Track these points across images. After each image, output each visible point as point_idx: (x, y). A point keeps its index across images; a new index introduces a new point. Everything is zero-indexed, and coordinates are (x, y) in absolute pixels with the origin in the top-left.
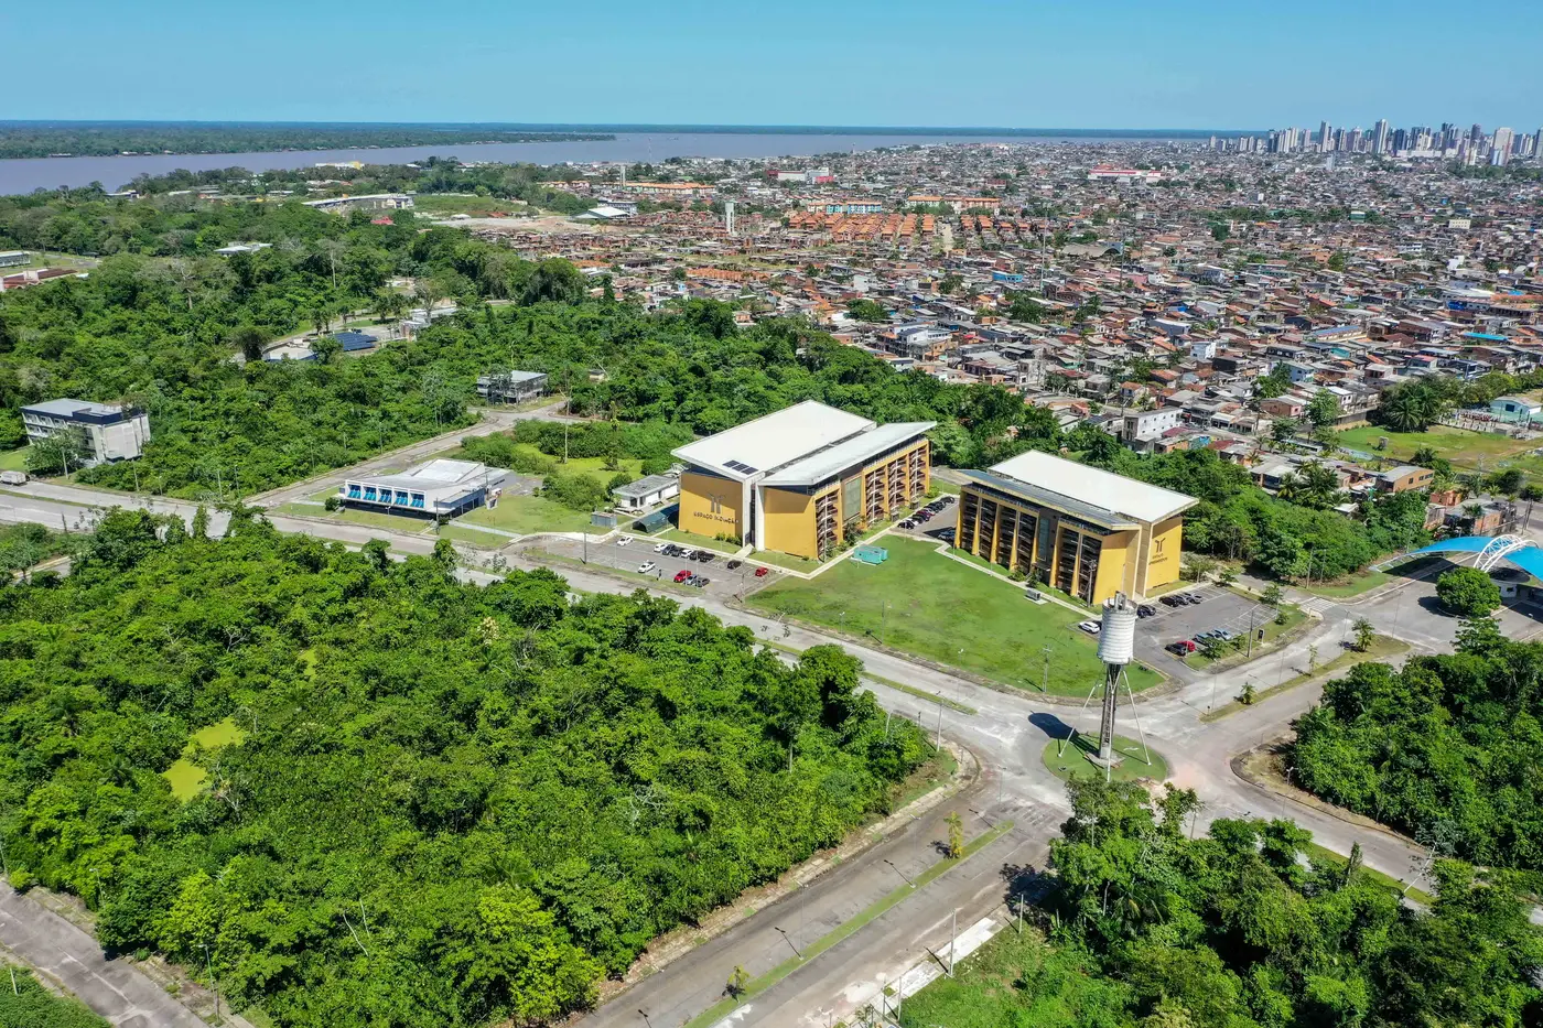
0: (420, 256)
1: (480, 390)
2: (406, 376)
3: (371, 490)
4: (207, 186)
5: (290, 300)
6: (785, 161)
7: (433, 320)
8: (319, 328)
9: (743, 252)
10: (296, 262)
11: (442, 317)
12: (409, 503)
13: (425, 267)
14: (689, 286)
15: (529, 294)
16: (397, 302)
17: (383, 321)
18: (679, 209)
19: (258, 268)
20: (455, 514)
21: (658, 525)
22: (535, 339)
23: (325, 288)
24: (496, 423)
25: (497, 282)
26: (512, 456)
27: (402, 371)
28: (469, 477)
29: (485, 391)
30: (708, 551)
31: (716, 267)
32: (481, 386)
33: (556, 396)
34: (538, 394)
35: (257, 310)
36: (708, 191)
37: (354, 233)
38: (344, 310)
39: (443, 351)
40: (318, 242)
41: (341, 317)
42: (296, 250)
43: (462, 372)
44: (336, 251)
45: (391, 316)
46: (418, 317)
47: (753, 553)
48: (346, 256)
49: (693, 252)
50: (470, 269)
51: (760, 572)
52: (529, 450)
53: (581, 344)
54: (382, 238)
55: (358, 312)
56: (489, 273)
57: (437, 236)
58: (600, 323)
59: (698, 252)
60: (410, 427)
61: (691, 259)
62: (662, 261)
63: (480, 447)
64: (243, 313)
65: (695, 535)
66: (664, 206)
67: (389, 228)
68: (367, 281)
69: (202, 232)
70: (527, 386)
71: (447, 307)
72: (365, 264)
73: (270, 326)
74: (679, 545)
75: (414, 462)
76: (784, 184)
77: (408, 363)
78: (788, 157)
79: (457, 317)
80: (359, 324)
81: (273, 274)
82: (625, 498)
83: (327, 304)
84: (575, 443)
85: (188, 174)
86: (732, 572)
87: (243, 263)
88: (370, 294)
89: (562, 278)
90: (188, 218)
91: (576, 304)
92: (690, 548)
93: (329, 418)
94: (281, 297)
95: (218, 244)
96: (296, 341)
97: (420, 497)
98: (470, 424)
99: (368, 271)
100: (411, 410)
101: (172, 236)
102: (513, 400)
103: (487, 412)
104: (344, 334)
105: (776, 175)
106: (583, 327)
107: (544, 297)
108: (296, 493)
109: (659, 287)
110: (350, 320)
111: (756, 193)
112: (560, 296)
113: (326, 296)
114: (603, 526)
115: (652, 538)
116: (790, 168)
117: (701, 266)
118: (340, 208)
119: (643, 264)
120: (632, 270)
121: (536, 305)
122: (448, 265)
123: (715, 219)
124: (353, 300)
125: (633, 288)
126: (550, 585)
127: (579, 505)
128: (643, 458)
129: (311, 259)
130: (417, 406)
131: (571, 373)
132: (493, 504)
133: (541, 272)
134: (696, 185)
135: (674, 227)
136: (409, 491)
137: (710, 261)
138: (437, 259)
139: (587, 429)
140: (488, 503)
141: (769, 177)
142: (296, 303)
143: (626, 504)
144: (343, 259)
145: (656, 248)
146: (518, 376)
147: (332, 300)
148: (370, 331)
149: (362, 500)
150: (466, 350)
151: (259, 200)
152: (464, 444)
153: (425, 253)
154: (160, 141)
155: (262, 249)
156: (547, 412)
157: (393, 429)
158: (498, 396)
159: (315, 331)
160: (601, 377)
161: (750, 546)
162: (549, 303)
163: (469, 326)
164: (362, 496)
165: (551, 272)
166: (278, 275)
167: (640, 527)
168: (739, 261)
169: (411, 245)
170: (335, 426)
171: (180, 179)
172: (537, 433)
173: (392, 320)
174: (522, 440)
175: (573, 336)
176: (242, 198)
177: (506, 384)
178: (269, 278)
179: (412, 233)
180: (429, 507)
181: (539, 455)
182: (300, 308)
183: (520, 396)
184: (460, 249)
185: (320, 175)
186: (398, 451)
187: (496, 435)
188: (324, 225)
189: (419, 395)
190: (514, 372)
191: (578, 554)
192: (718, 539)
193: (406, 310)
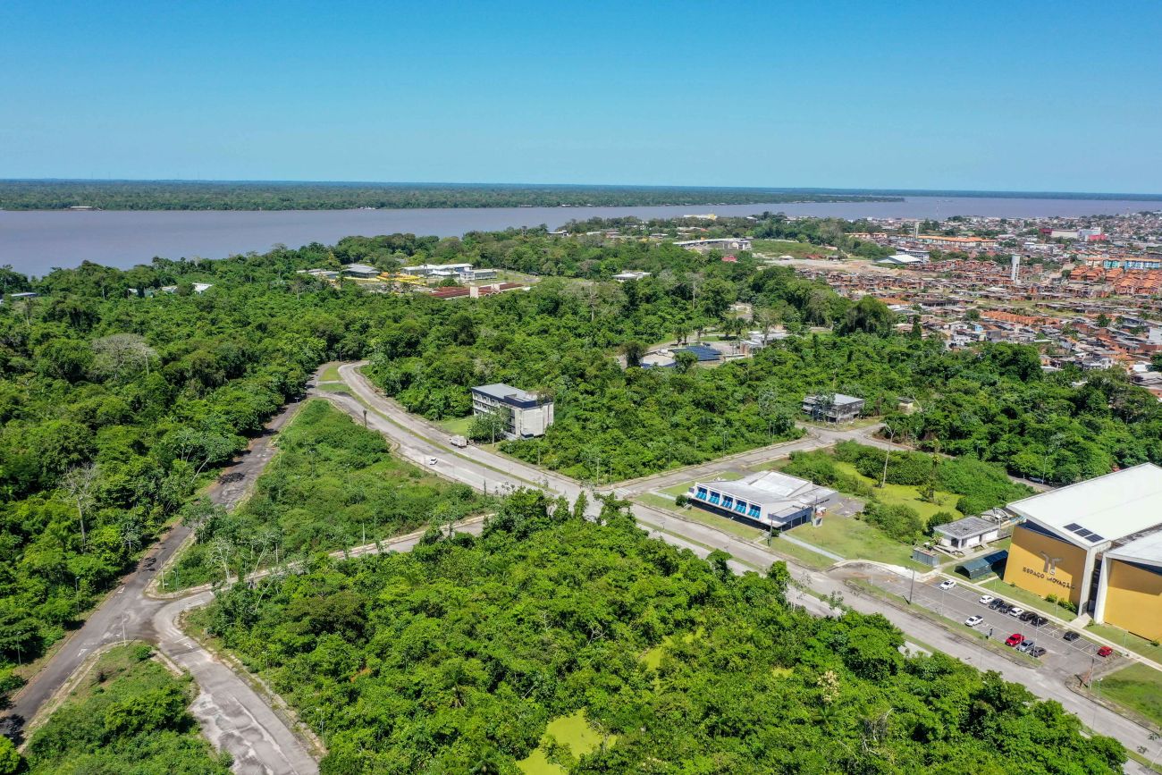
0: (757, 288)
1: (805, 407)
2: (744, 389)
3: (715, 495)
4: (611, 229)
5: (661, 317)
6: (1055, 221)
7: (769, 343)
8: (680, 340)
9: (1029, 298)
10: (668, 288)
11: (775, 341)
12: (747, 512)
13: (760, 296)
14: (985, 327)
15: (846, 324)
16: (740, 324)
17: (727, 338)
18: (966, 259)
19: (642, 291)
20: (785, 528)
21: (982, 573)
22: (853, 366)
23: (686, 309)
24: (818, 440)
25: (817, 312)
26: (836, 475)
27: (742, 383)
28: (799, 492)
29: (809, 408)
30: (1042, 614)
31: (1005, 310)
32: (807, 404)
33: (869, 418)
34: (855, 416)
35: (637, 323)
36: (990, 244)
37: (709, 268)
38: (699, 328)
39: (775, 369)
40: (686, 274)
41: (696, 332)
42: (669, 279)
43: (790, 390)
44: (697, 281)
45: (733, 334)
46: (756, 338)
47: (1091, 625)
48: (704, 286)
49: (981, 296)
50: (797, 301)
51: (1104, 652)
52: (848, 470)
53: (894, 375)
54: (730, 272)
55: (709, 329)
56: (812, 305)
57: (772, 273)
58: (908, 356)
59: (987, 297)
60: (747, 435)
61: (981, 302)
62: (955, 303)
63: (808, 464)
64: (627, 325)
65: (1022, 590)
66: (952, 255)
67: (736, 265)
68: (718, 305)
69: (606, 262)
70: (846, 408)
71: (779, 332)
72: (718, 293)
73: (645, 337)
74: (1008, 600)
75: (750, 470)
76: (1059, 240)
77: (748, 378)
78: (1057, 218)
79: (789, 342)
80: (709, 339)
81: (651, 296)
82: (946, 537)
83: (687, 322)
84: (893, 470)
85: (601, 220)
86: (1069, 644)
87: (633, 288)
88: (718, 316)
89: (876, 315)
90: (597, 251)
91: (885, 337)
92: (1021, 607)
93: (684, 422)
94: (654, 314)
95: (615, 271)
96: (663, 351)
97: (758, 509)
98: (797, 438)
99: (719, 298)
100: (749, 421)
101: (584, 265)
102: (833, 420)
103: (812, 428)
104: (697, 347)
105: (1050, 233)
106: (892, 359)
107: (859, 329)
108: (652, 484)
109: (957, 325)
110: (702, 335)
111: (1035, 247)
112: (872, 330)
113: (686, 315)
114: (926, 562)
115: (976, 585)
116: (1062, 227)
117: (991, 309)
118: (699, 248)
119: (938, 305)
120: (929, 309)
121: (853, 337)
122: (780, 297)
123: (1000, 268)
124: (705, 320)
125: (933, 325)
126: (887, 637)
127: (898, 536)
128: (957, 493)
129: (679, 287)
130: (755, 418)
131: (885, 400)
132: (819, 522)
133: (859, 309)
134: (979, 239)
135: (964, 274)
136: (748, 502)
137: (1000, 305)
138: (771, 291)
139: (903, 458)
140: (814, 521)
141: (1044, 234)
142: (664, 320)
143: (947, 543)
144: (702, 288)
145: (948, 291)
146: (840, 400)
147: (691, 319)
148: (717, 345)
149: (707, 502)
150: (794, 371)
151: (644, 240)
152: (792, 457)
153: (762, 286)
154: (586, 198)
155: (645, 277)
156: (862, 434)
157: (734, 436)
158: (821, 413)
159: (676, 342)
160: (910, 406)
161: (1086, 615)
162: (864, 336)
163: (797, 350)
164: (708, 499)
165: (868, 309)
166: (654, 298)
167: (962, 571)
168: (1028, 306)
169: (751, 280)
170: (688, 429)
171: (596, 223)
172: (855, 455)
173: (734, 338)
174: (841, 459)
175: (885, 366)
176: (633, 238)
177: (829, 406)
178: (648, 299)
179: (753, 270)
180: (765, 520)
181: (860, 478)
182: (667, 324)
183: (839, 417)
184: (791, 285)
185: (686, 223)
186: (736, 456)
187: (819, 453)
188: (689, 261)
189: (755, 407)
190: (837, 396)
191: (903, 591)
192: (1049, 600)
193: (746, 331)
